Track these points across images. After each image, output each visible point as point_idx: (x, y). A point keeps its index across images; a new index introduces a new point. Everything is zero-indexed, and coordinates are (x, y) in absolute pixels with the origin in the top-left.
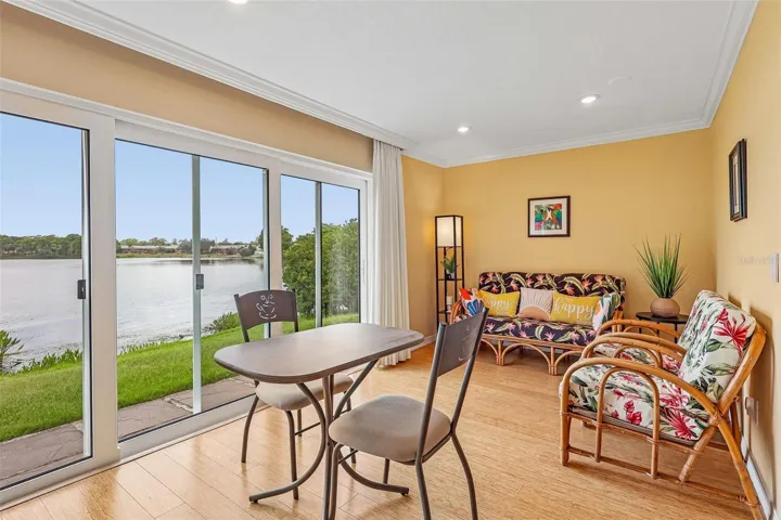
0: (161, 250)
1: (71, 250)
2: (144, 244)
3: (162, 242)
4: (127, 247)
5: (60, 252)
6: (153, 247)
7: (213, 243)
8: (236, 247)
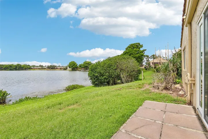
0: (42, 68)
1: (18, 68)
2: (37, 66)
3: (42, 66)
4: (33, 67)
5: (15, 69)
6: (40, 67)
7: (56, 66)
8: (62, 67)
